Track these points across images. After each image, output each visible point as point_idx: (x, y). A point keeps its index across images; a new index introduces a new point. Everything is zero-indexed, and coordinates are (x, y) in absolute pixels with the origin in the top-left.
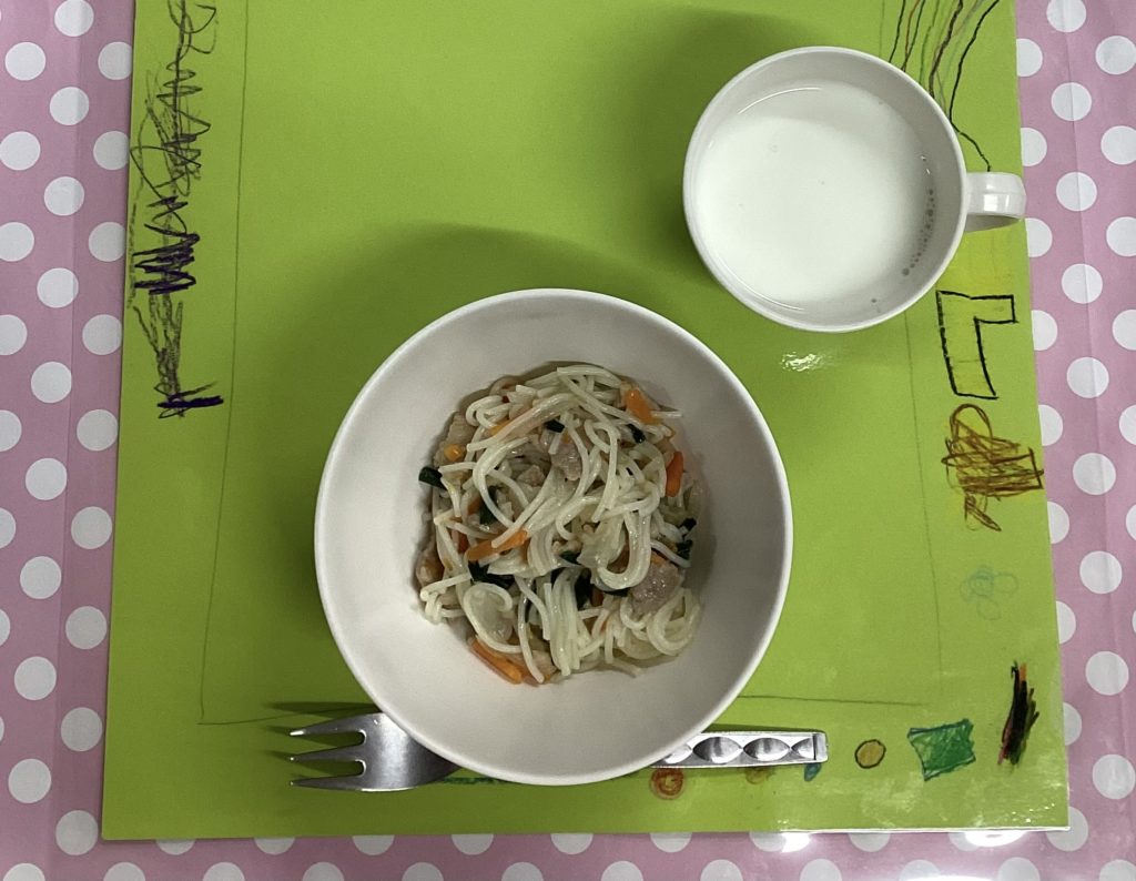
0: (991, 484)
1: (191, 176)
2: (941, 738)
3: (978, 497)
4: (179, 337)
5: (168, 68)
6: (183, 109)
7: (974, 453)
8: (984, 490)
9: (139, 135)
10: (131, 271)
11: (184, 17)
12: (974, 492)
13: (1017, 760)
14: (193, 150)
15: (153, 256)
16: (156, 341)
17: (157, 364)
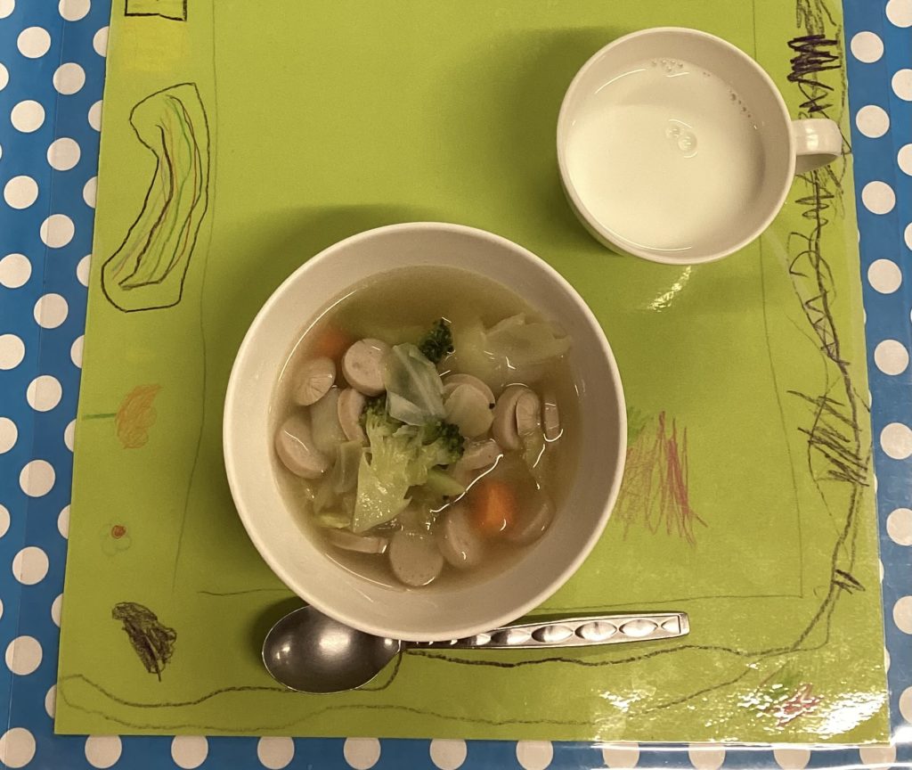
4: (798, 2)
5: (827, 221)
6: (810, 185)
9: (845, 164)
10: (841, 54)
15: (824, 65)
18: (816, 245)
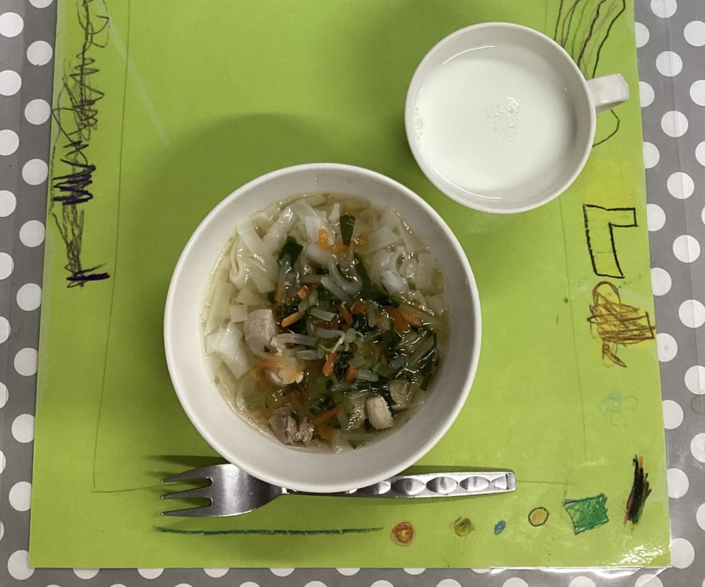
0: (620, 336)
1: (91, 128)
2: (586, 506)
3: (611, 344)
4: (81, 234)
5: (77, 57)
6: (87, 83)
7: (609, 315)
8: (614, 340)
9: (58, 102)
10: (52, 190)
11: (88, 23)
12: (609, 341)
13: (637, 521)
14: (92, 111)
15: (66, 180)
16: (66, 236)
17: (66, 252)
18: (87, 39)
